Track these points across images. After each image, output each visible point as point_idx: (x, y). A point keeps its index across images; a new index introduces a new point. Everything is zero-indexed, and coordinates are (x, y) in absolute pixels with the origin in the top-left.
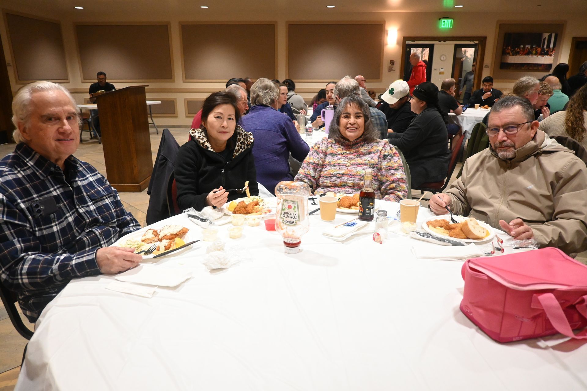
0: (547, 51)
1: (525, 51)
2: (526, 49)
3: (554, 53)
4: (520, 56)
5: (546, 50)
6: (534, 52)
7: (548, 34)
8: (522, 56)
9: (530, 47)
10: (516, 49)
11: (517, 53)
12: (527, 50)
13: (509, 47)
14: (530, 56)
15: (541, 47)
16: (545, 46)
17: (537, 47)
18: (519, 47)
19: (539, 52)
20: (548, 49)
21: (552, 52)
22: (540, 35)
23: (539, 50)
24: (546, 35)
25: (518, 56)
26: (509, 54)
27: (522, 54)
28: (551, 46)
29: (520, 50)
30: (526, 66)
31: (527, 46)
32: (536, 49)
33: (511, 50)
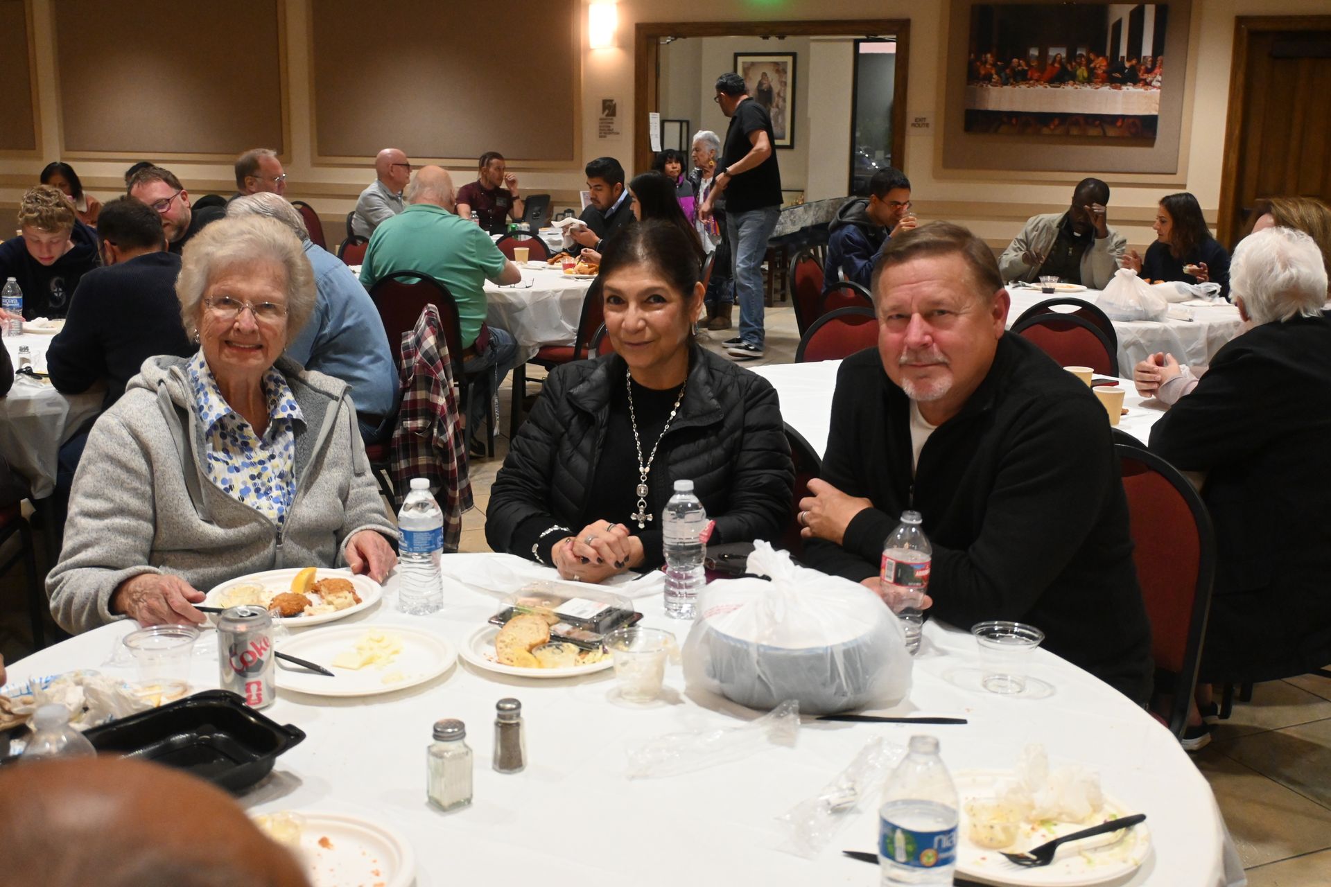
0: (1132, 67)
1: (1049, 68)
2: (1050, 62)
3: (1159, 78)
4: (1033, 85)
5: (1127, 65)
6: (1082, 72)
7: (1132, 7)
8: (1040, 87)
9: (1064, 55)
10: (1015, 60)
11: (1019, 77)
12: (1056, 65)
13: (989, 56)
14: (1069, 88)
15: (1108, 54)
16: (1123, 52)
17: (1092, 56)
18: (1024, 55)
19: (1100, 72)
20: (1134, 62)
21: (1149, 71)
22: (1101, 13)
23: (1101, 64)
24: (1122, 13)
25: (1024, 87)
26: (988, 78)
27: (1037, 81)
28: (1147, 50)
29: (1028, 64)
30: (1057, 122)
31: (1053, 52)
32: (1089, 61)
33: (994, 65)
